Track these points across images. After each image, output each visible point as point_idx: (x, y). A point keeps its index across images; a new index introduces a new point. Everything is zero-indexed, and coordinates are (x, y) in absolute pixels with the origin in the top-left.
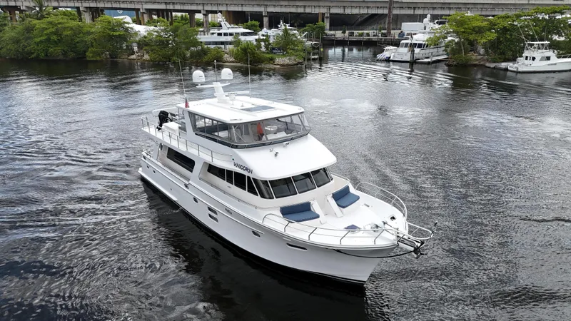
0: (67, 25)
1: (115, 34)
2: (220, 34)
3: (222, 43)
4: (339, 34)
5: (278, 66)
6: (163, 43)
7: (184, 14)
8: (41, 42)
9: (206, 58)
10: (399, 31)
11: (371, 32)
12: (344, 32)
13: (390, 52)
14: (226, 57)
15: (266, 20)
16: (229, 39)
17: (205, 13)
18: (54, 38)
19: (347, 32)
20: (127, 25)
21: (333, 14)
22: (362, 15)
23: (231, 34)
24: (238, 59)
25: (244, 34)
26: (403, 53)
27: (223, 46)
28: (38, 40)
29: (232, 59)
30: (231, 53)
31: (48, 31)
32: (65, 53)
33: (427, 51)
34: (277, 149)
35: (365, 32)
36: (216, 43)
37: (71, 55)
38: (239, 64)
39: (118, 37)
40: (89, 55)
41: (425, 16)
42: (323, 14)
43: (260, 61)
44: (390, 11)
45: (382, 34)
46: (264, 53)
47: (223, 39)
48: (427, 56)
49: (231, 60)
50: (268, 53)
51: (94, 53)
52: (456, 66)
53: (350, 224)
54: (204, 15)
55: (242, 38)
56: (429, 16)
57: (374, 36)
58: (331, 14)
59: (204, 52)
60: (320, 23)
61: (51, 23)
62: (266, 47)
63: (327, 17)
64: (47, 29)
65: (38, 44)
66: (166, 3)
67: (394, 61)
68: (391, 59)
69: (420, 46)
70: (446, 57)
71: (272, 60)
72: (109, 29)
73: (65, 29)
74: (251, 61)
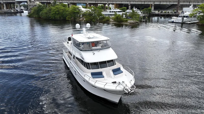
0: (61, 8)
1: (75, 11)
2: (110, 12)
3: (111, 15)
4: (157, 12)
5: (129, 23)
6: (90, 14)
7: (102, 5)
8: (53, 14)
9: (104, 20)
10: (182, 11)
11: (170, 11)
12: (159, 11)
13: (174, 19)
14: (111, 20)
15: (130, 7)
16: (113, 13)
17: (108, 4)
18: (57, 12)
19: (160, 11)
20: (80, 8)
21: (156, 4)
22: (168, 5)
23: (114, 12)
24: (115, 20)
25: (119, 12)
26: (179, 20)
27: (111, 16)
28: (52, 13)
29: (113, 21)
30: (112, 19)
31: (56, 10)
32: (60, 18)
33: (190, 19)
34: (95, 52)
35: (167, 11)
36: (109, 15)
37: (62, 18)
38: (115, 22)
39: (76, 13)
40: (67, 18)
41: (191, 5)
42: (152, 4)
43: (123, 21)
44: (178, 3)
45: (175, 12)
46: (124, 18)
47: (111, 13)
48: (190, 21)
50: (126, 19)
51: (68, 17)
52: (201, 25)
53: (115, 81)
54: (108, 5)
55: (118, 13)
56: (192, 5)
57: (171, 13)
58: (154, 4)
59: (104, 18)
60: (150, 8)
61: (57, 8)
62: (125, 16)
63: (153, 6)
64: (55, 10)
65: (52, 14)
66: (95, 1)
67: (175, 22)
68: (174, 22)
69: (187, 17)
70: (198, 21)
71: (127, 21)
72: (74, 10)
73: (61, 10)
74: (119, 21)
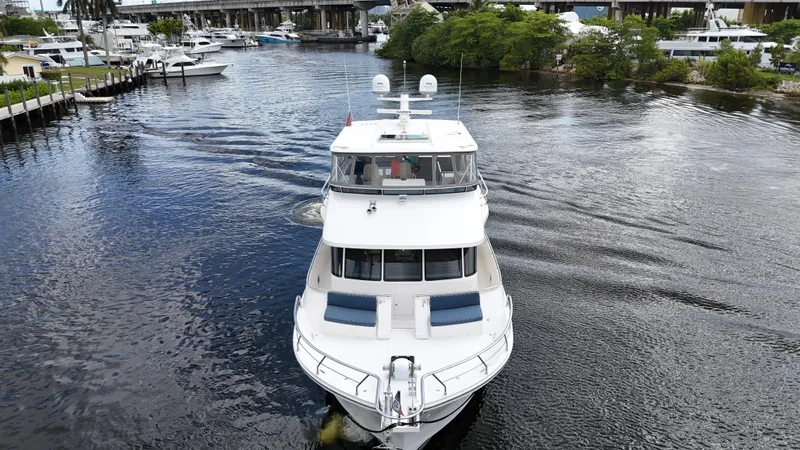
0: (489, 24)
1: (540, 36)
2: (703, 39)
5: (782, 95)
6: (603, 49)
8: (456, 45)
9: (658, 76)
14: (694, 75)
16: (717, 45)
18: (471, 40)
20: (562, 25)
23: (722, 38)
24: (711, 79)
27: (698, 58)
28: (453, 42)
29: (703, 79)
31: (465, 33)
32: (479, 59)
36: (694, 53)
37: (485, 63)
38: (710, 88)
39: (547, 40)
40: (503, 63)
43: (751, 84)
46: (768, 71)
47: (708, 46)
49: (699, 80)
50: (775, 72)
51: (508, 60)
55: (738, 45)
59: (660, 66)
61: (473, 22)
62: (774, 61)
64: (466, 29)
65: (453, 47)
71: (773, 84)
72: (534, 30)
73: (484, 29)
74: (730, 83)
